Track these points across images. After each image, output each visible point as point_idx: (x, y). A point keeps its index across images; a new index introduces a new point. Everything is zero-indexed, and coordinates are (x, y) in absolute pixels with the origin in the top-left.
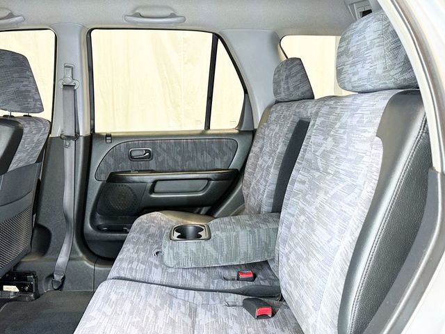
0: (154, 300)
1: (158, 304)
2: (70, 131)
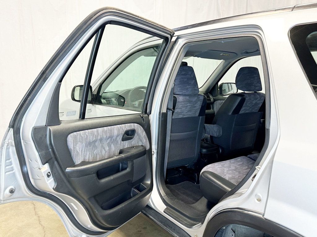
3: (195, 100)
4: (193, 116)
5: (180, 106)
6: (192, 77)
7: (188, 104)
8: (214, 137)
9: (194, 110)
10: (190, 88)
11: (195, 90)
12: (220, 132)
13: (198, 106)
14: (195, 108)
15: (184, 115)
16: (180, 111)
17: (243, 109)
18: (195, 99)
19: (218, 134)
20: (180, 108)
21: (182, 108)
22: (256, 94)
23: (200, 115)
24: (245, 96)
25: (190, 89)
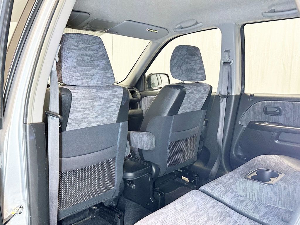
0: (213, 213)
1: (214, 216)
2: (224, 92)
3: (108, 96)
4: (107, 122)
5: (80, 107)
6: (101, 54)
7: (96, 103)
8: (144, 150)
9: (108, 112)
10: (96, 73)
11: (108, 77)
12: (152, 143)
13: (116, 104)
14: (110, 110)
15: (90, 123)
16: (82, 117)
17: (183, 106)
18: (107, 94)
19: (149, 146)
20: (80, 111)
21: (84, 111)
22: (198, 84)
23: (119, 120)
24: (186, 87)
25: (97, 77)
